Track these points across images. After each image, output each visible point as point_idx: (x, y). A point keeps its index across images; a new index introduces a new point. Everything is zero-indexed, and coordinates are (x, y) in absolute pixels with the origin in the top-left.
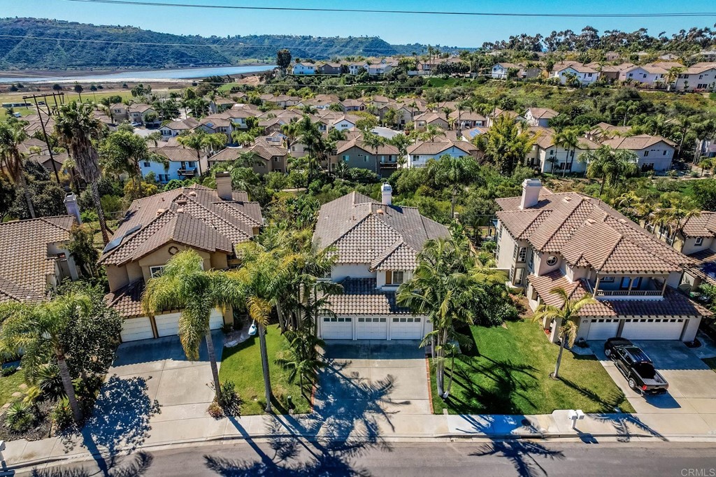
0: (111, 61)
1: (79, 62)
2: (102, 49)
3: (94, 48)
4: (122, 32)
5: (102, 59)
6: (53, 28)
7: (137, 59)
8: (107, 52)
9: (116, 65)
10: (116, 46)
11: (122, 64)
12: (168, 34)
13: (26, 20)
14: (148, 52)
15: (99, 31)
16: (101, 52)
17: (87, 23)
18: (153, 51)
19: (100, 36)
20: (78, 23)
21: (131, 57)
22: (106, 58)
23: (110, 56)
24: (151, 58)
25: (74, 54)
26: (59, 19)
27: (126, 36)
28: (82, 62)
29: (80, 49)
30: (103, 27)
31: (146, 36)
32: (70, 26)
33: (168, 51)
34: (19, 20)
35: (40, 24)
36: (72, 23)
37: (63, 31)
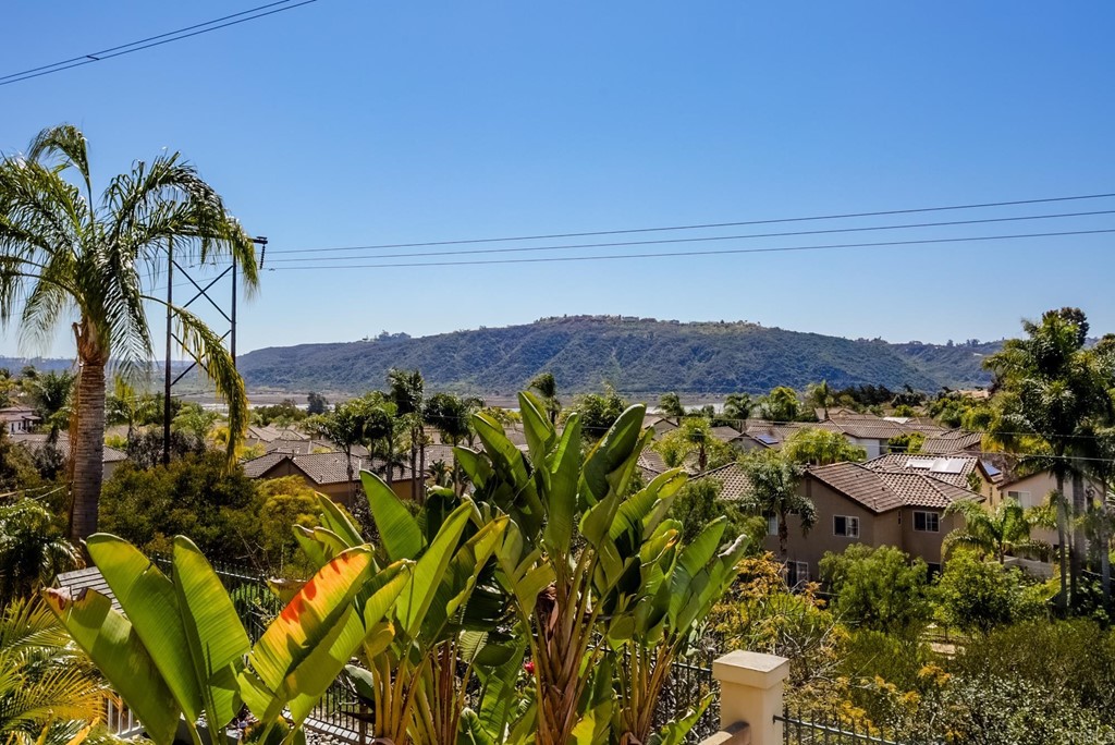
0: (694, 383)
1: (637, 386)
2: (682, 363)
3: (669, 361)
4: (724, 331)
5: (679, 381)
6: (613, 329)
7: (743, 381)
8: (689, 369)
9: (700, 390)
10: (705, 358)
11: (713, 390)
12: (813, 334)
13: (577, 319)
14: (766, 367)
15: (685, 331)
16: (680, 367)
17: (668, 319)
18: (777, 366)
19: (684, 340)
20: (653, 320)
21: (732, 376)
22: (685, 379)
23: (695, 375)
24: (770, 379)
25: (634, 371)
26: (625, 314)
27: (730, 338)
28: (644, 385)
29: (645, 363)
30: (695, 325)
31: (769, 337)
32: (640, 326)
33: (806, 366)
34: (567, 320)
35: (595, 325)
36: (644, 321)
37: (626, 334)
